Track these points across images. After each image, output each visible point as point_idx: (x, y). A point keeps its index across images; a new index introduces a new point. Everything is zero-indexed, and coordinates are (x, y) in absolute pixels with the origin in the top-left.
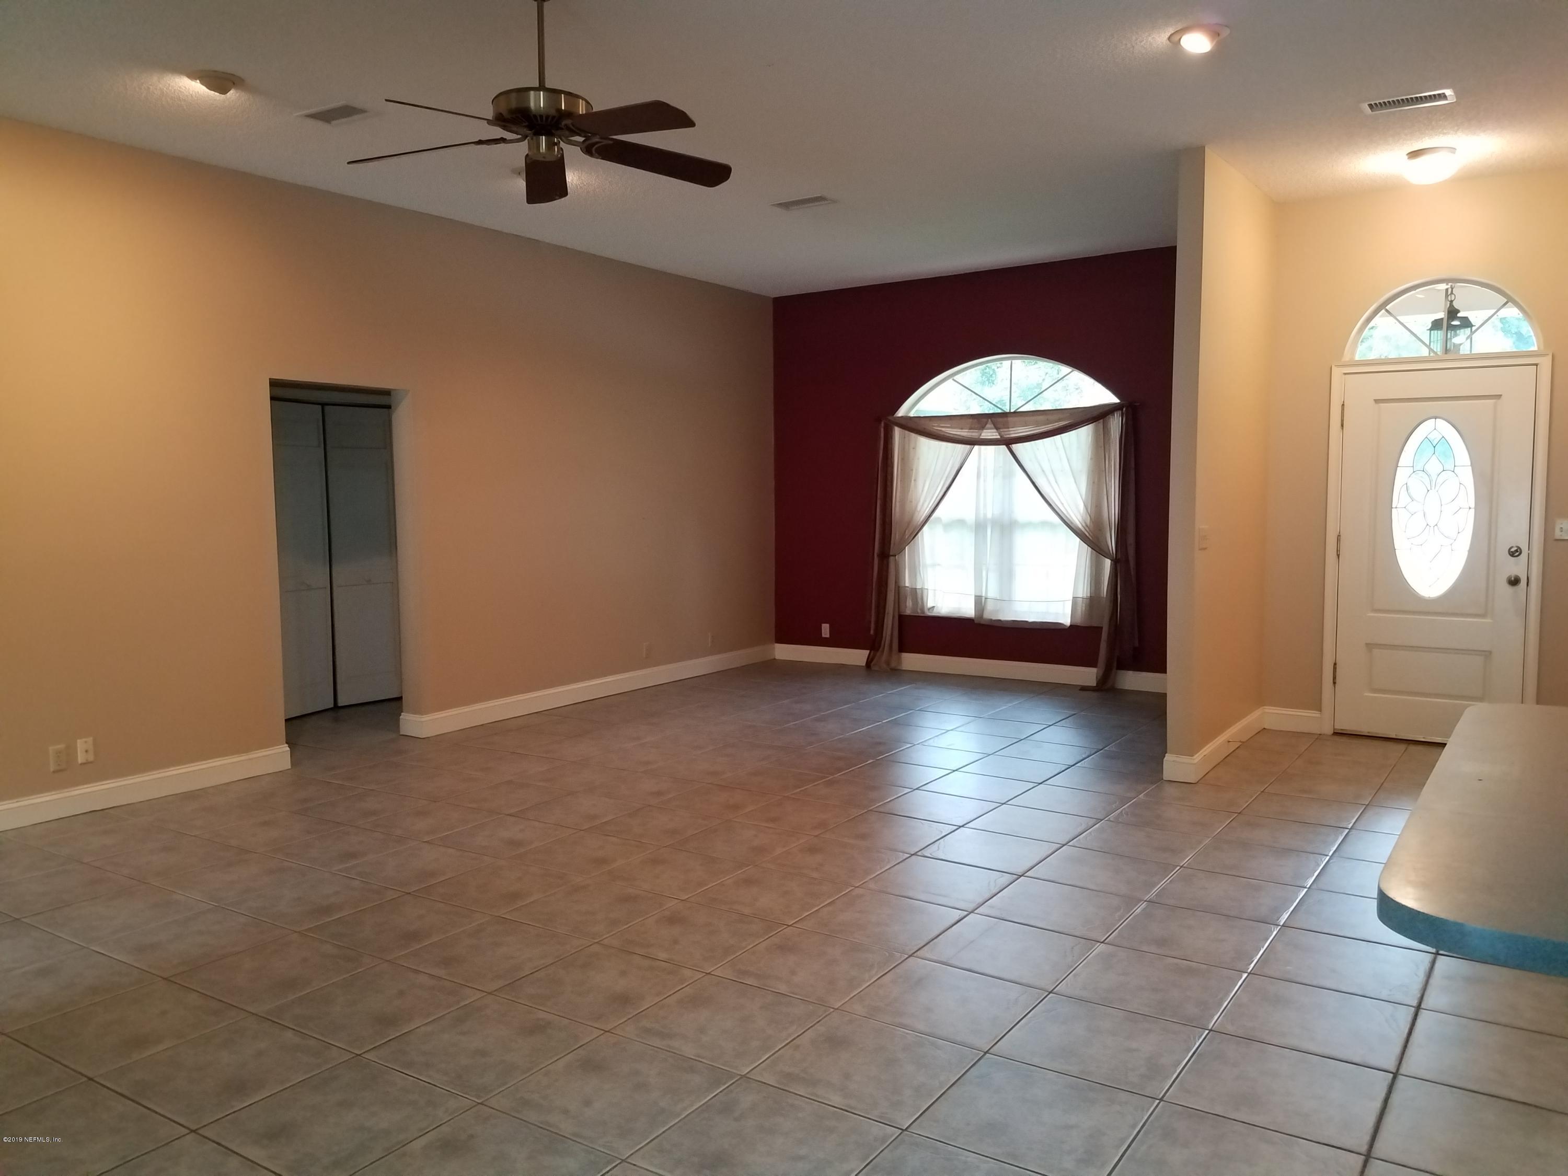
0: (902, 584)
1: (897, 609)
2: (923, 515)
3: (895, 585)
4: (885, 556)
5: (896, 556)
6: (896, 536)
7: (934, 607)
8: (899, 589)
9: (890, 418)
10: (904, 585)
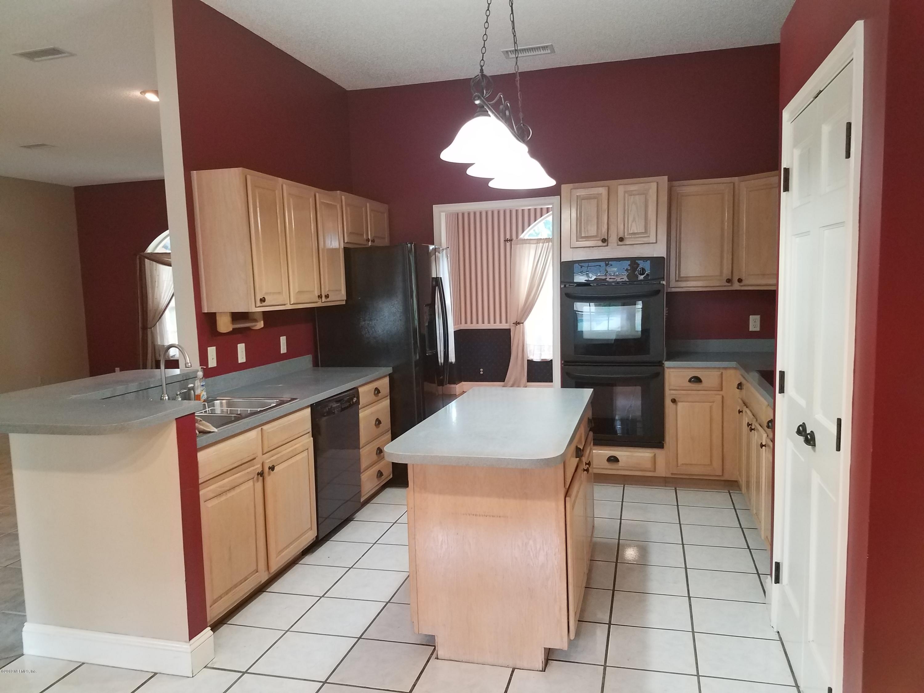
0: (156, 344)
1: (153, 357)
2: (164, 303)
3: (152, 344)
4: (145, 328)
5: (151, 328)
6: (150, 315)
7: (175, 355)
8: (154, 346)
9: (142, 254)
10: (157, 344)
